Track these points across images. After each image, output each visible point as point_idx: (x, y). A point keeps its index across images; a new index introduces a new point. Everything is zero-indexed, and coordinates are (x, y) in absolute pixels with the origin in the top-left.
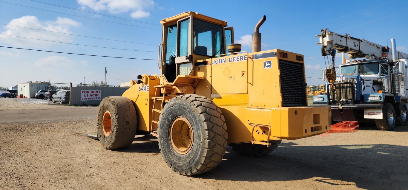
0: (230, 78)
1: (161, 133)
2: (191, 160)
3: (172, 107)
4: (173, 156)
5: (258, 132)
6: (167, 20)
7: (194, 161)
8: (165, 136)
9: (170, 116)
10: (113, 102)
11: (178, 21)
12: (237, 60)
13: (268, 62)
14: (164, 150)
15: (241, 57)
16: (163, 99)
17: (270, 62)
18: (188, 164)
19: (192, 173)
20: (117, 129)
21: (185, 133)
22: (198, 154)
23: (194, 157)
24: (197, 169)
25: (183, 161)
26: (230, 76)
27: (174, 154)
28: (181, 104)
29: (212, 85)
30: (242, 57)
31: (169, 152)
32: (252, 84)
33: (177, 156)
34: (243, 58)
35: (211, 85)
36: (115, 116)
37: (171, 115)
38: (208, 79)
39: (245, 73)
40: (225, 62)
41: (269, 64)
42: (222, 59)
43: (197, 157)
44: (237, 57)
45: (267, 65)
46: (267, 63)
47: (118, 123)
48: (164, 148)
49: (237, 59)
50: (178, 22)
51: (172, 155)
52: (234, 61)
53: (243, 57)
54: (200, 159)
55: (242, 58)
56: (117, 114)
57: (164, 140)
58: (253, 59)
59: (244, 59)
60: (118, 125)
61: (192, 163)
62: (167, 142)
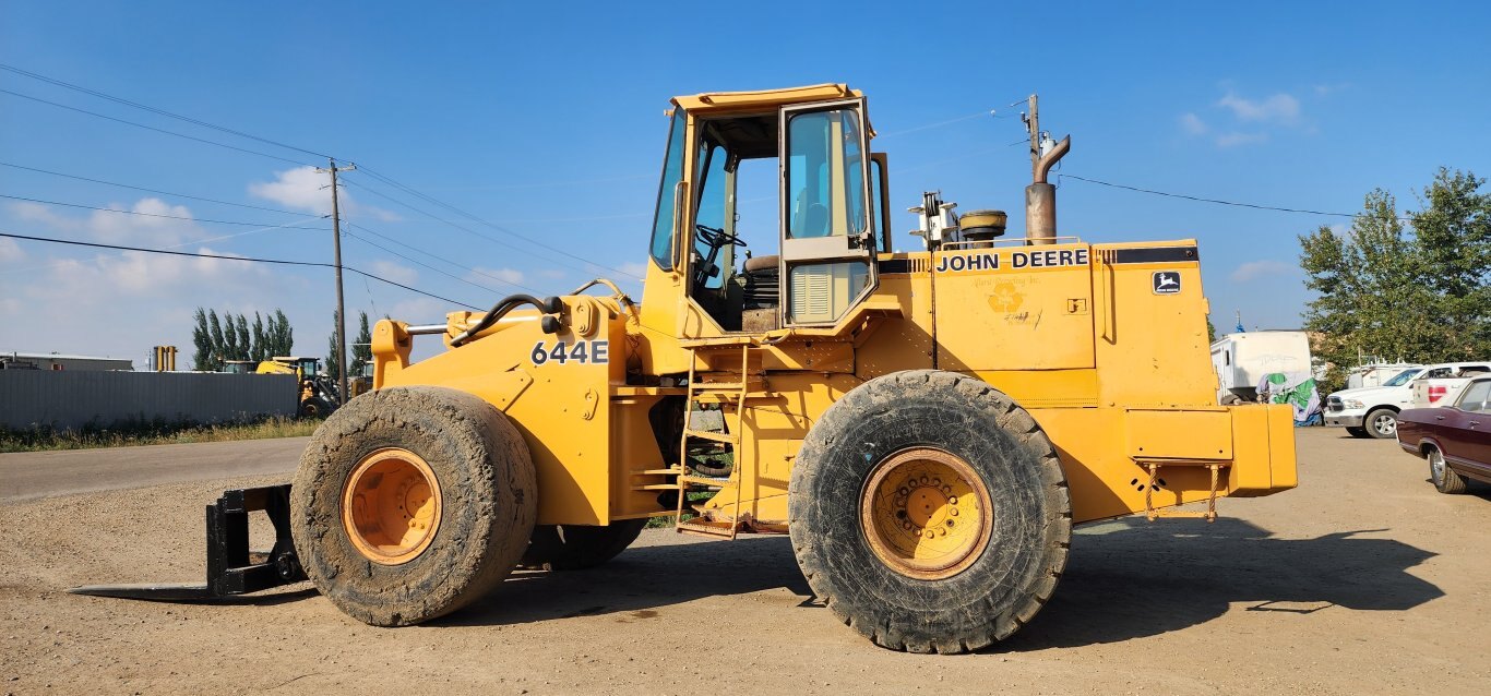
0: (1020, 318)
1: (820, 512)
2: (993, 594)
3: (881, 413)
4: (892, 591)
5: (1138, 485)
6: (719, 99)
7: (1008, 593)
8: (842, 522)
9: (869, 446)
10: (448, 408)
11: (783, 110)
12: (1048, 264)
13: (1168, 276)
14: (843, 574)
15: (1062, 253)
16: (741, 389)
17: (1176, 277)
18: (981, 609)
19: (993, 638)
20: (492, 523)
21: (889, 508)
22: (1027, 568)
23: (1007, 581)
24: (1018, 621)
25: (950, 603)
26: (1021, 311)
27: (898, 584)
28: (931, 403)
29: (939, 340)
30: (1066, 255)
31: (866, 578)
32: (1111, 338)
33: (911, 591)
34: (1073, 257)
35: (935, 343)
36: (477, 470)
37: (873, 445)
38: (920, 317)
39: (1081, 304)
40: (995, 266)
41: (1170, 281)
42: (979, 257)
43: (1022, 578)
44: (1047, 254)
45: (1164, 282)
46: (1163, 277)
47: (495, 500)
48: (838, 568)
49: (1048, 259)
50: (787, 113)
51: (886, 589)
52: (1033, 264)
53: (1070, 254)
54: (1036, 584)
55: (1068, 258)
56: (488, 460)
57: (839, 539)
58: (1112, 264)
59: (1074, 261)
60: (495, 509)
61: (997, 605)
62: (851, 544)
